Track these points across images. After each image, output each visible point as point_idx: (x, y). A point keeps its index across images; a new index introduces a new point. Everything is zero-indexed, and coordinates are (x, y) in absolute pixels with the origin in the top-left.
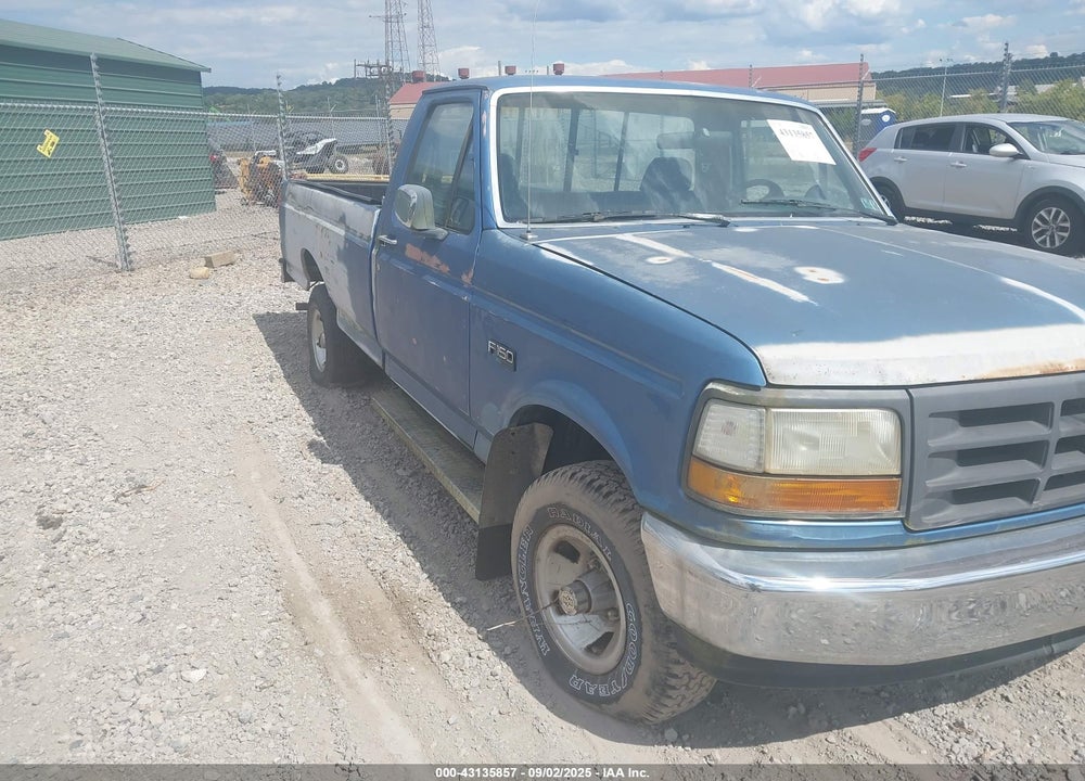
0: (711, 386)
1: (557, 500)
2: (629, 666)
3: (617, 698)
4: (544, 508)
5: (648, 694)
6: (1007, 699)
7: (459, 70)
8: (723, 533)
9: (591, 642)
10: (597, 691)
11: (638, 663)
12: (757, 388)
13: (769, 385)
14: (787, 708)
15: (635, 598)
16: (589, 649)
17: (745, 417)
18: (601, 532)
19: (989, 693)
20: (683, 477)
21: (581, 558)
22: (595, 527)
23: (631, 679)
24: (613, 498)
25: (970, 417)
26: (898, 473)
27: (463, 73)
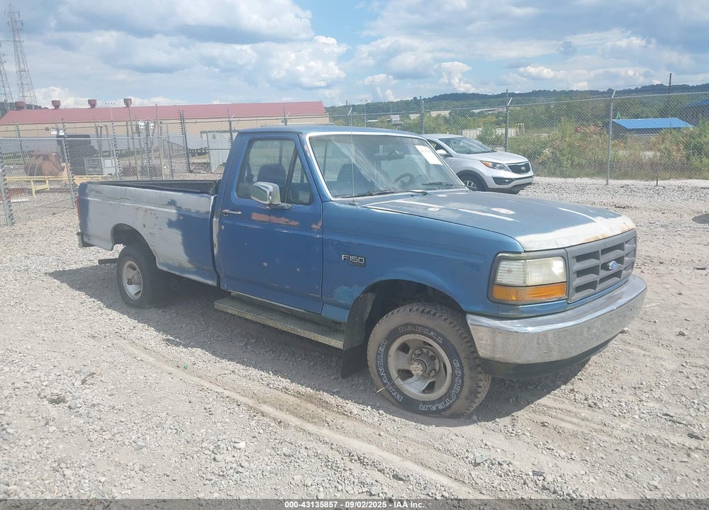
0: (500, 255)
1: (406, 322)
2: (457, 388)
3: (449, 407)
4: (397, 328)
5: (467, 399)
6: (581, 380)
7: (52, 101)
8: (511, 314)
9: (424, 388)
10: (437, 407)
11: (462, 386)
12: (520, 253)
13: (525, 251)
14: (508, 400)
15: (458, 356)
16: (424, 392)
17: (514, 266)
18: (435, 331)
19: (573, 379)
20: (489, 294)
21: (410, 351)
22: (431, 330)
23: (458, 396)
24: (438, 315)
25: (580, 258)
26: (565, 280)
27: (56, 104)
